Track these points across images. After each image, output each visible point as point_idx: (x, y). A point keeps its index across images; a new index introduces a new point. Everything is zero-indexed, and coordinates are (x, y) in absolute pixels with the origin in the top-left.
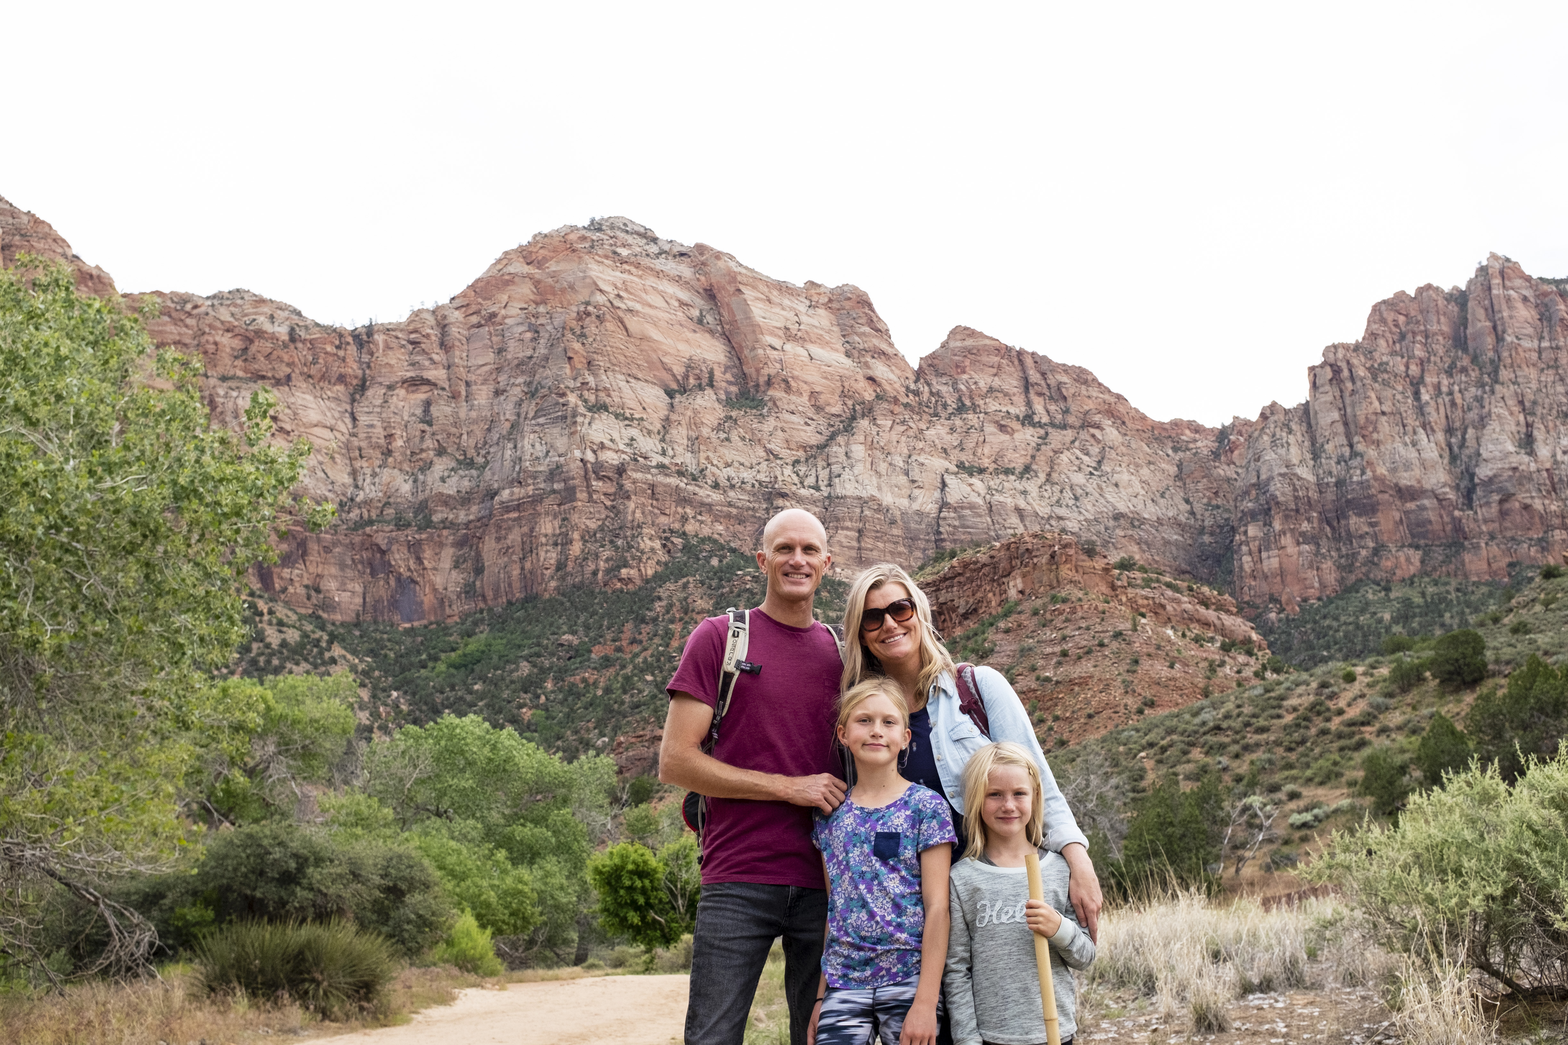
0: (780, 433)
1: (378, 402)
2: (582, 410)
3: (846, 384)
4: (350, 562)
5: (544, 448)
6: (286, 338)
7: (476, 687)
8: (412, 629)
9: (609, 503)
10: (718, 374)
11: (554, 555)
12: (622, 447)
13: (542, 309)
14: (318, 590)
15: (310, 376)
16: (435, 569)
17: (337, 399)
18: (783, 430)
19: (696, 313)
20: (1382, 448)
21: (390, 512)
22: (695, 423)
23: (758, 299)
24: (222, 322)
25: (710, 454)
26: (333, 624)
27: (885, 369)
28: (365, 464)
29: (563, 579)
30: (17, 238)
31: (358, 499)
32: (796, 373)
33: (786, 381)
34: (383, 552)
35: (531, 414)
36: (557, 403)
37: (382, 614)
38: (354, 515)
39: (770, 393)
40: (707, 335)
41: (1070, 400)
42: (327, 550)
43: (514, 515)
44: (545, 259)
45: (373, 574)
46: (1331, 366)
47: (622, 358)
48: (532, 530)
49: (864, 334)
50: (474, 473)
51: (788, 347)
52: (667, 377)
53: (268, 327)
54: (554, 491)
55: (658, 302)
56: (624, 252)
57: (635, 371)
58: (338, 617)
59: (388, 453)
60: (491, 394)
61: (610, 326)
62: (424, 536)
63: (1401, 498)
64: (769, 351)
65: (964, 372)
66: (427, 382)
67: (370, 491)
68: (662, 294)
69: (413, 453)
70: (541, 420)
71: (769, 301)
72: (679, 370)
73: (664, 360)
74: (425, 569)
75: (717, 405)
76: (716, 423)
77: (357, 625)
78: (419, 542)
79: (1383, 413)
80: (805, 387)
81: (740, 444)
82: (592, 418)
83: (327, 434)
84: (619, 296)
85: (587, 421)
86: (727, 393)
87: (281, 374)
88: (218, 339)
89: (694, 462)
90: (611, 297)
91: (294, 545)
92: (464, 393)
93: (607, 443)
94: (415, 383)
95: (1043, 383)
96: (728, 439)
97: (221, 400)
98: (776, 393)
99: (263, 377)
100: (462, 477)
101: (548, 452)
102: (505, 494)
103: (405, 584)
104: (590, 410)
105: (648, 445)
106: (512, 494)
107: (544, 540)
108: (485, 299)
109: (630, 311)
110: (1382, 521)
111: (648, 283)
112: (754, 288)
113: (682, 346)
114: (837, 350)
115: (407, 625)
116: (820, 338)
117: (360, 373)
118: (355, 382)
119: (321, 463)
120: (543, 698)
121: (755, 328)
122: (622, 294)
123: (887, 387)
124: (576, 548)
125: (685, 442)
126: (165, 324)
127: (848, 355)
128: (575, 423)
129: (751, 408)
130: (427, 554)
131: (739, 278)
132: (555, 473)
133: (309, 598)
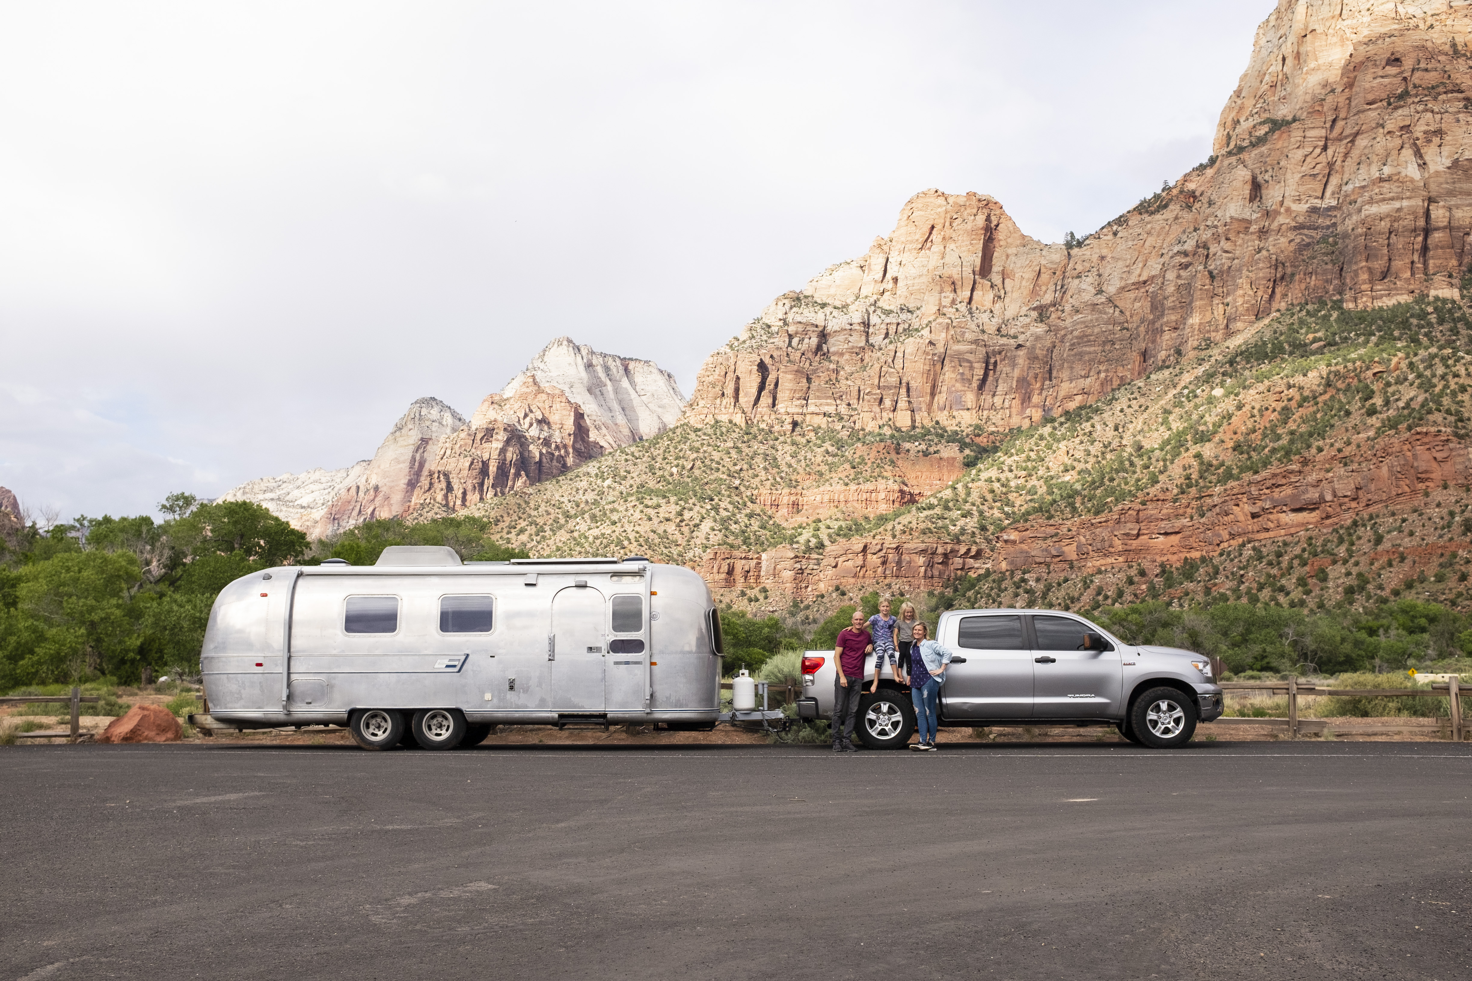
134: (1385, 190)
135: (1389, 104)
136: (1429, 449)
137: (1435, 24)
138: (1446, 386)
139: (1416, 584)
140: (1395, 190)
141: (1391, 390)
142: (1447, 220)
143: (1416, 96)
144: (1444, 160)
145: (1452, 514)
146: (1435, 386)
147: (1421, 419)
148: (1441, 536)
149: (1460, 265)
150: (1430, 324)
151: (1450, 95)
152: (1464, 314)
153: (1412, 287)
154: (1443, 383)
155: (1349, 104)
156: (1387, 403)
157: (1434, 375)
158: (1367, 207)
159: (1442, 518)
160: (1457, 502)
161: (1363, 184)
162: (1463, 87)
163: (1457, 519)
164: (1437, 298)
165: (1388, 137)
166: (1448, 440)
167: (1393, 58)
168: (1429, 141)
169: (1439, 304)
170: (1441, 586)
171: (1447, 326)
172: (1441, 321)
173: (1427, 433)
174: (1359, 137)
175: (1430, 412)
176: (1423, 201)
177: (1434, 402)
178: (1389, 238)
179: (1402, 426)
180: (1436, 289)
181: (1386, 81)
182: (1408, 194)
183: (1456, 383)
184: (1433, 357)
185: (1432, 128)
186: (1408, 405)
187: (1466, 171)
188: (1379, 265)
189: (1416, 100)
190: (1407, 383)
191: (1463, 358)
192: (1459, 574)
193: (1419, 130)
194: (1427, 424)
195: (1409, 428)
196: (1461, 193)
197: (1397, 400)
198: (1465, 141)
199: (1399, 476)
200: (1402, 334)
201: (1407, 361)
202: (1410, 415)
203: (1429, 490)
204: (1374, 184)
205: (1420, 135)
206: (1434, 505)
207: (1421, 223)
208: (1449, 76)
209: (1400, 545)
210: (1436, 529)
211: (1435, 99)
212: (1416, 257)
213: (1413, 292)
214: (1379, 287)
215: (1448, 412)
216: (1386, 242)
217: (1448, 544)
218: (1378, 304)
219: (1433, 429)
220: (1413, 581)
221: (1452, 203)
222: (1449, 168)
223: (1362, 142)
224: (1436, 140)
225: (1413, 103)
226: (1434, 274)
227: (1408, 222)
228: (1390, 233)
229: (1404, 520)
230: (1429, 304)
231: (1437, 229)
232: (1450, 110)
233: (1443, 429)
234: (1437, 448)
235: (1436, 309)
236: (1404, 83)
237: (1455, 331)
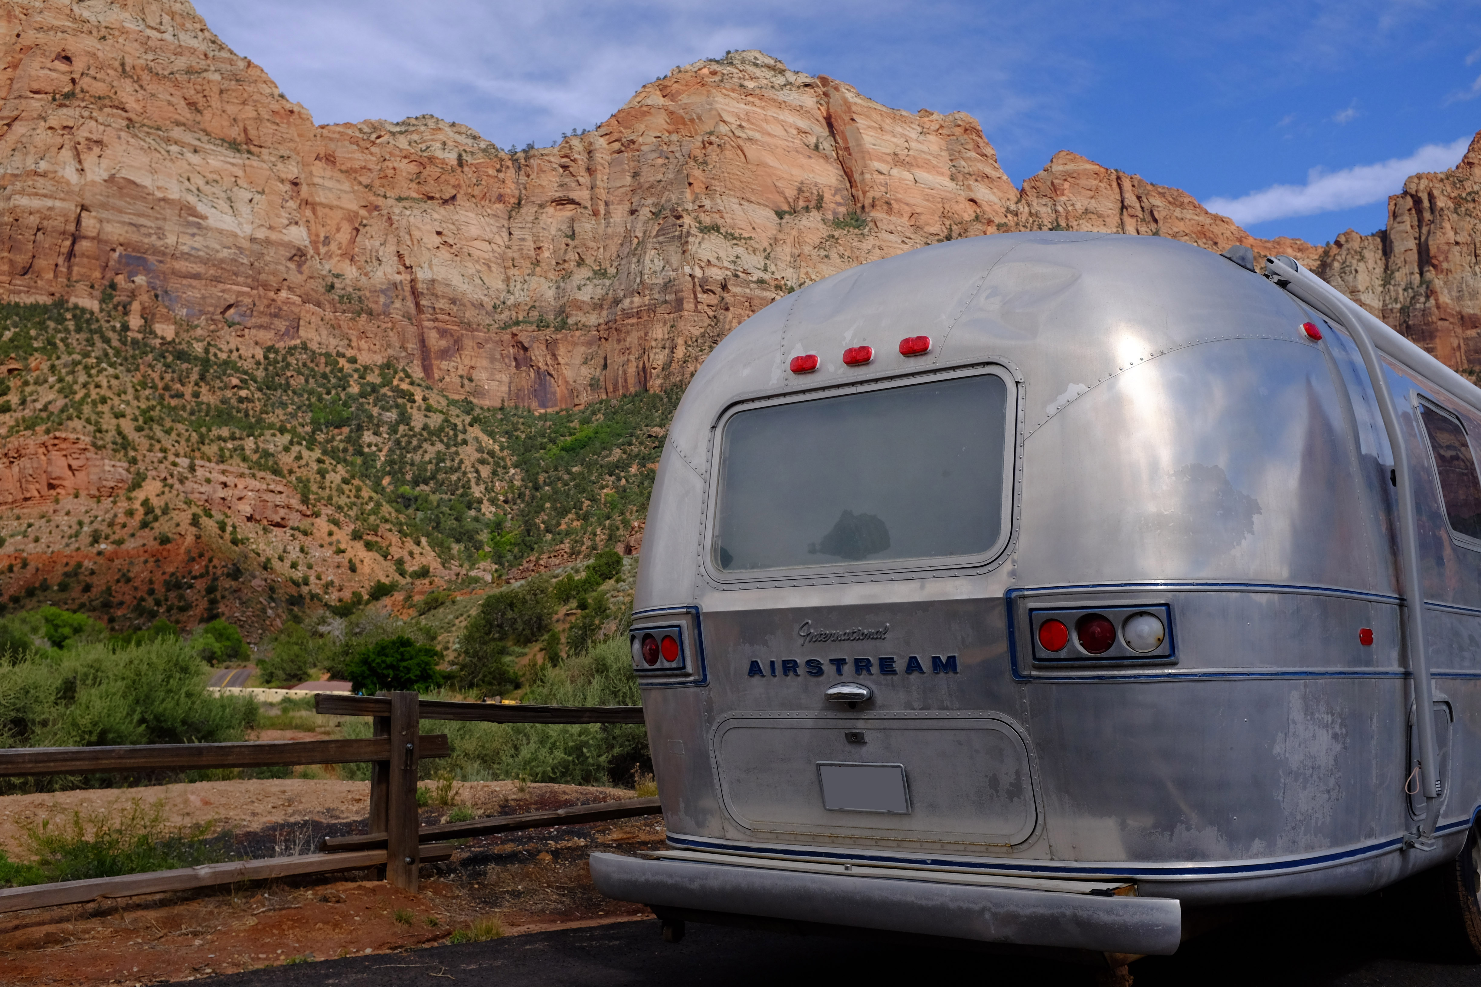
0: (877, 251)
1: (530, 218)
2: (694, 231)
3: (947, 206)
4: (498, 356)
5: (662, 264)
6: (455, 163)
7: (574, 469)
8: (546, 414)
9: (711, 313)
10: (827, 196)
11: (661, 357)
12: (726, 264)
13: (674, 137)
14: (471, 380)
15: (473, 196)
16: (567, 364)
17: (495, 216)
18: (881, 248)
19: (812, 140)
20: (1450, 277)
21: (535, 314)
22: (798, 242)
23: (870, 127)
24: (401, 150)
25: (809, 270)
26: (482, 408)
27: (987, 191)
28: (517, 273)
29: (667, 377)
30: (233, 83)
31: (509, 303)
32: (899, 196)
33: (888, 203)
34: (525, 349)
35: (655, 233)
36: (674, 225)
37: (523, 400)
38: (505, 316)
39: (872, 214)
40: (822, 160)
41: (1160, 223)
42: (480, 345)
43: (634, 320)
44: (679, 93)
45: (518, 367)
46: (1412, 196)
47: (738, 184)
48: (646, 334)
49: (970, 159)
50: (607, 282)
51: (895, 172)
52: (780, 199)
53: (439, 154)
54: (666, 302)
55: (778, 130)
56: (750, 85)
57: (748, 195)
58: (486, 403)
59: (537, 263)
60: (626, 214)
61: (728, 154)
62: (559, 336)
63: (1462, 325)
64: (876, 176)
65: (1063, 194)
66: (572, 202)
67: (519, 296)
68: (782, 123)
69: (558, 263)
70: (661, 239)
71: (881, 129)
72: (791, 193)
73: (778, 184)
74: (559, 364)
75: (821, 226)
76: (818, 242)
77: (502, 409)
78: (556, 341)
79: (1457, 243)
80: (907, 208)
81: (839, 260)
82: (703, 238)
83: (485, 246)
84: (740, 126)
85: (697, 241)
86: (835, 213)
87: (447, 196)
88: (396, 165)
89: (795, 276)
90: (734, 127)
91: (452, 342)
92: (602, 212)
93: (713, 261)
94: (561, 202)
95: (1137, 205)
96: (826, 256)
97: (397, 218)
98: (877, 214)
99: (432, 198)
100: (596, 285)
101: (664, 267)
102: (626, 302)
103: (543, 376)
104: (701, 231)
105: (752, 262)
106: (632, 302)
107: (654, 344)
108: (625, 128)
109: (750, 139)
110: (1439, 347)
111: (769, 113)
112: (868, 117)
113: (796, 172)
114: (942, 174)
115: (543, 411)
116: (928, 162)
117: (517, 193)
118: (512, 201)
119: (479, 272)
120: (624, 480)
121: (865, 154)
122: (744, 124)
123: (987, 208)
124: (680, 352)
125: (788, 258)
126: (353, 152)
127: (953, 178)
128: (687, 242)
129: (855, 227)
130: (561, 351)
131: (854, 108)
132: (667, 286)
133: (462, 386)
134: (38, 185)
135: (54, 99)
136: (65, 456)
137: (108, 36)
138: (87, 395)
139: (38, 592)
140: (50, 187)
141: (28, 389)
142: (96, 231)
143: (83, 100)
144: (101, 172)
145: (80, 524)
146: (75, 393)
147: (60, 424)
148: (67, 545)
149: (103, 278)
150: (67, 330)
151: (115, 111)
152: (100, 327)
153: (52, 290)
154: (84, 391)
155: (11, 85)
156: (23, 402)
157: (76, 382)
158: (17, 196)
159: (70, 527)
160: (87, 512)
161: (16, 172)
162: (128, 107)
163: (86, 529)
164: (76, 307)
165: (49, 132)
166: (85, 449)
167: (63, 54)
168: (90, 149)
169: (78, 312)
170: (63, 596)
171: (83, 336)
172: (78, 330)
173: (65, 439)
174: (16, 123)
175: (70, 418)
176: (76, 206)
177: (76, 409)
178: (35, 235)
179: (40, 429)
180: (76, 296)
181: (54, 75)
182: (62, 195)
183: (98, 394)
184: (75, 363)
185: (95, 137)
186: (45, 408)
187: (120, 188)
188: (22, 259)
189: (83, 104)
190: (46, 385)
191: (106, 370)
192: (83, 584)
193: (82, 134)
194: (66, 430)
195: (48, 432)
196: (113, 208)
197: (35, 401)
198: (124, 159)
199: (30, 479)
200: (38, 335)
201: (49, 363)
202: (48, 418)
203: (60, 497)
204: (28, 175)
205: (82, 141)
206: (63, 513)
207: (71, 228)
208: (116, 93)
209: (23, 551)
210: (63, 537)
211: (101, 109)
212: (60, 261)
213: (53, 295)
214: (18, 282)
215: (88, 421)
216: (33, 237)
217: (74, 554)
218: (14, 299)
219: (72, 436)
220: (35, 588)
221: (104, 216)
222: (105, 181)
223: (19, 129)
224: (96, 150)
225: (79, 106)
226: (76, 282)
227: (58, 223)
228: (38, 230)
229: (30, 525)
230: (68, 310)
231: (85, 237)
232: (113, 125)
233: (82, 438)
234: (74, 456)
235: (74, 316)
236: (71, 84)
237: (90, 342)
